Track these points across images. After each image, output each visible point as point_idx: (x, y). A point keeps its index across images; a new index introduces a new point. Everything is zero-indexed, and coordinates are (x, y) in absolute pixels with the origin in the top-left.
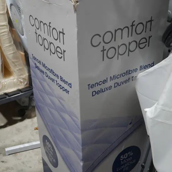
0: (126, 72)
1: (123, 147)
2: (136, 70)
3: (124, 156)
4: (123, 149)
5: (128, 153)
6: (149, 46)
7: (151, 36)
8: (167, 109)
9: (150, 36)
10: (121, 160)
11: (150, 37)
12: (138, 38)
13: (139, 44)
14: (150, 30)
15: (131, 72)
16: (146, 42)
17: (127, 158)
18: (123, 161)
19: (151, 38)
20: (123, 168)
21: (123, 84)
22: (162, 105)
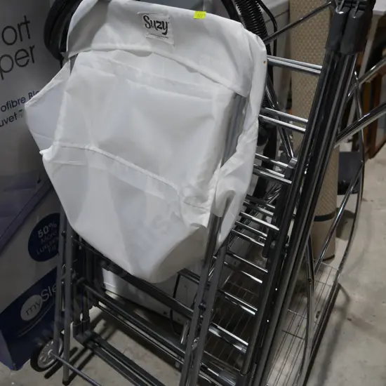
0: (7, 104)
1: (38, 218)
2: (23, 100)
3: (42, 231)
4: (38, 220)
5: (48, 225)
6: (33, 62)
7: (34, 47)
8: (68, 144)
9: (32, 46)
10: (40, 237)
11: (31, 49)
12: (12, 51)
13: (16, 60)
14: (29, 38)
15: (15, 104)
16: (28, 55)
17: (50, 233)
18: (43, 238)
19: (34, 50)
20: (47, 249)
21: (7, 123)
22: (60, 140)
